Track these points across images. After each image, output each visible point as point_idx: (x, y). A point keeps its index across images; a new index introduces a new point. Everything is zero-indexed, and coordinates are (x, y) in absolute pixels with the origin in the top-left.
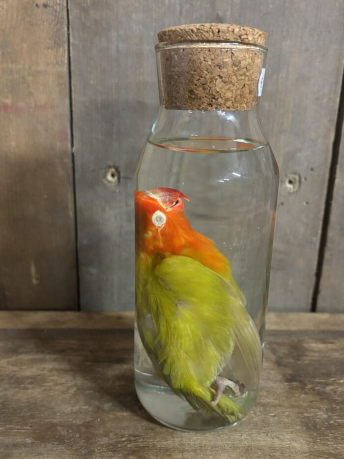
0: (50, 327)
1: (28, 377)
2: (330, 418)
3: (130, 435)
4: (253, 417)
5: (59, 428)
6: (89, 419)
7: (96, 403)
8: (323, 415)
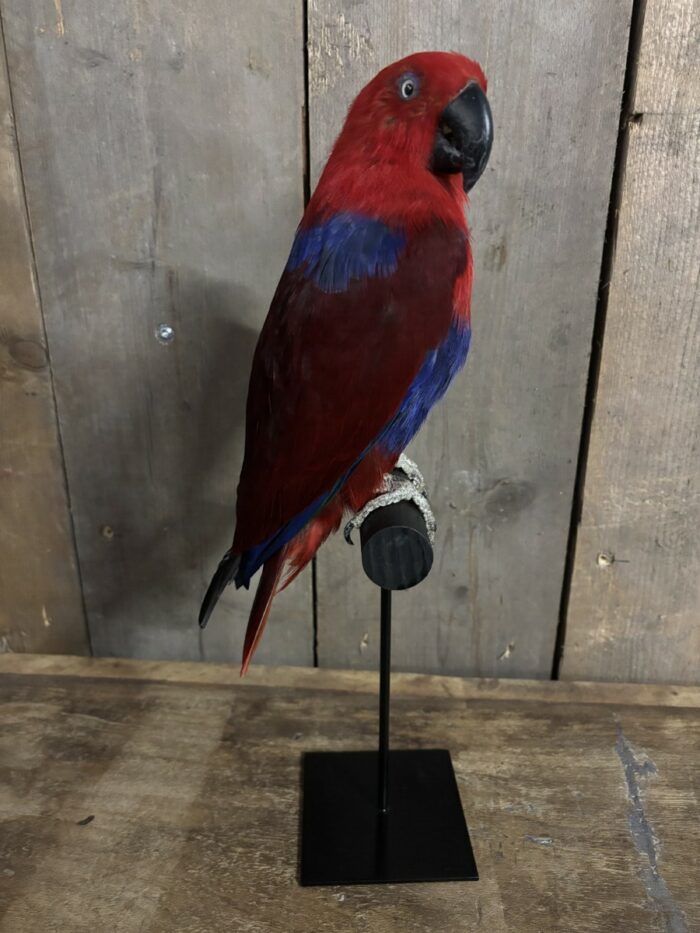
0: (50, 673)
1: (8, 725)
2: (232, 776)
3: (64, 782)
4: (168, 771)
5: (12, 773)
6: (38, 765)
7: (51, 752)
8: (228, 773)
